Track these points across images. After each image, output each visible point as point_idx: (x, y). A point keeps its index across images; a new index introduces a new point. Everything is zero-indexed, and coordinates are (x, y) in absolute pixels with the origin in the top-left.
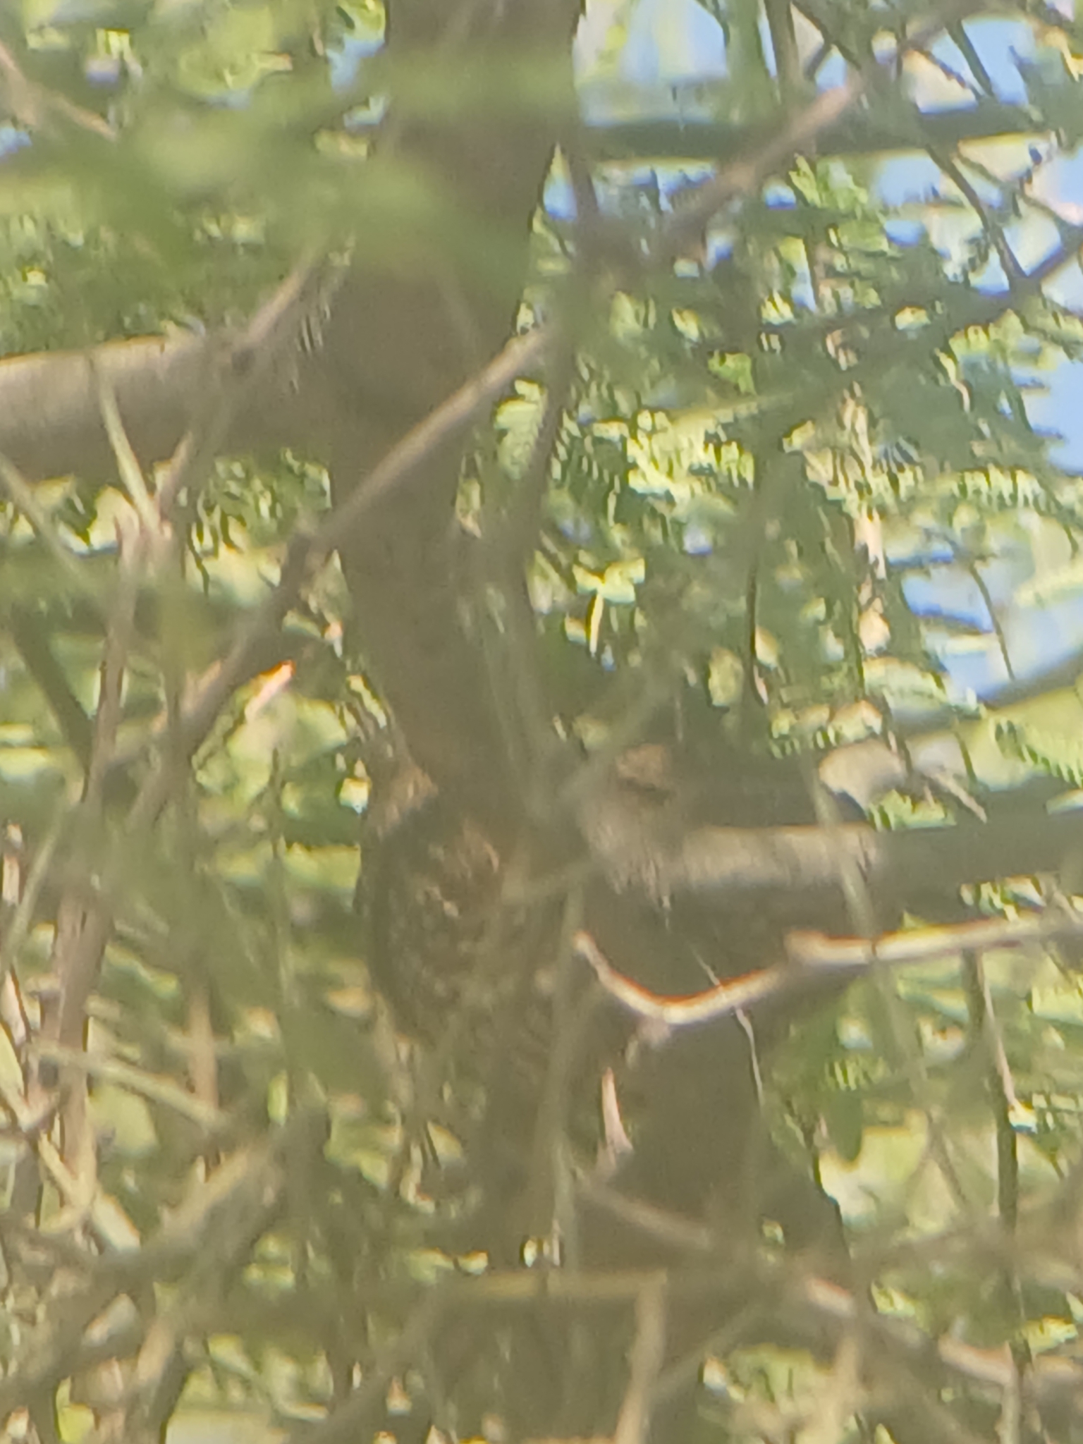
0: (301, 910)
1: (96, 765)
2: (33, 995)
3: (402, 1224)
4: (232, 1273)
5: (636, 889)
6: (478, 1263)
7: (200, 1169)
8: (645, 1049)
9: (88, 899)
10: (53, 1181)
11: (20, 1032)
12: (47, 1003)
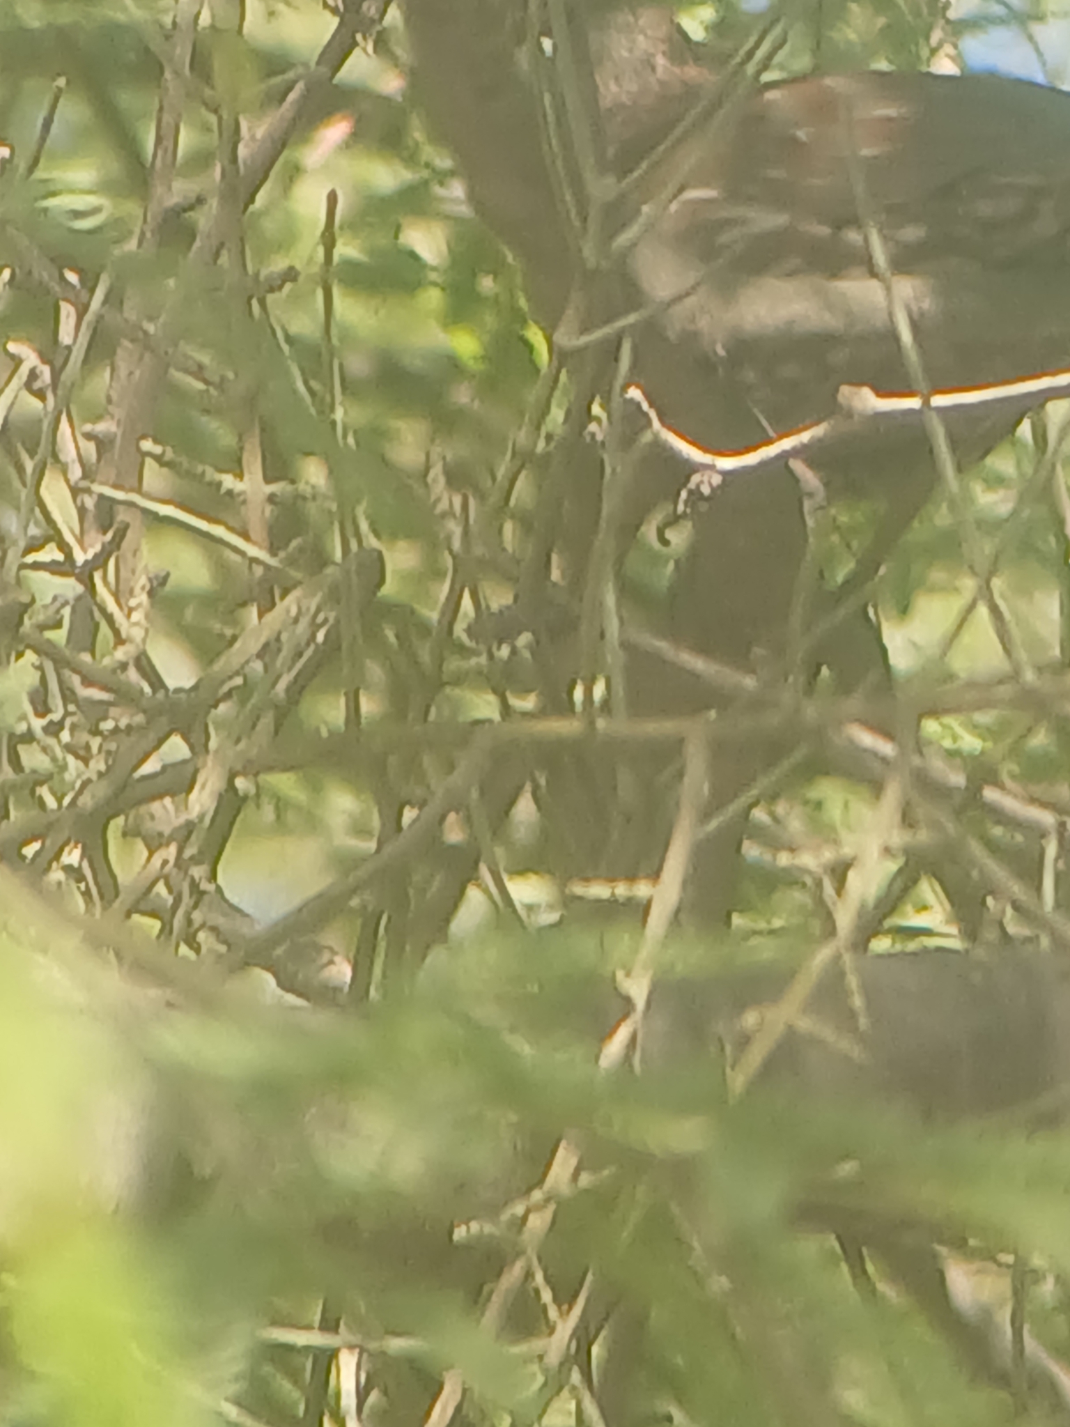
0: (358, 365)
1: (154, 208)
2: (89, 436)
3: (454, 664)
4: (285, 712)
5: (690, 337)
6: (528, 703)
7: (254, 611)
8: (696, 494)
9: (145, 343)
10: (110, 619)
11: (76, 473)
12: (103, 444)
